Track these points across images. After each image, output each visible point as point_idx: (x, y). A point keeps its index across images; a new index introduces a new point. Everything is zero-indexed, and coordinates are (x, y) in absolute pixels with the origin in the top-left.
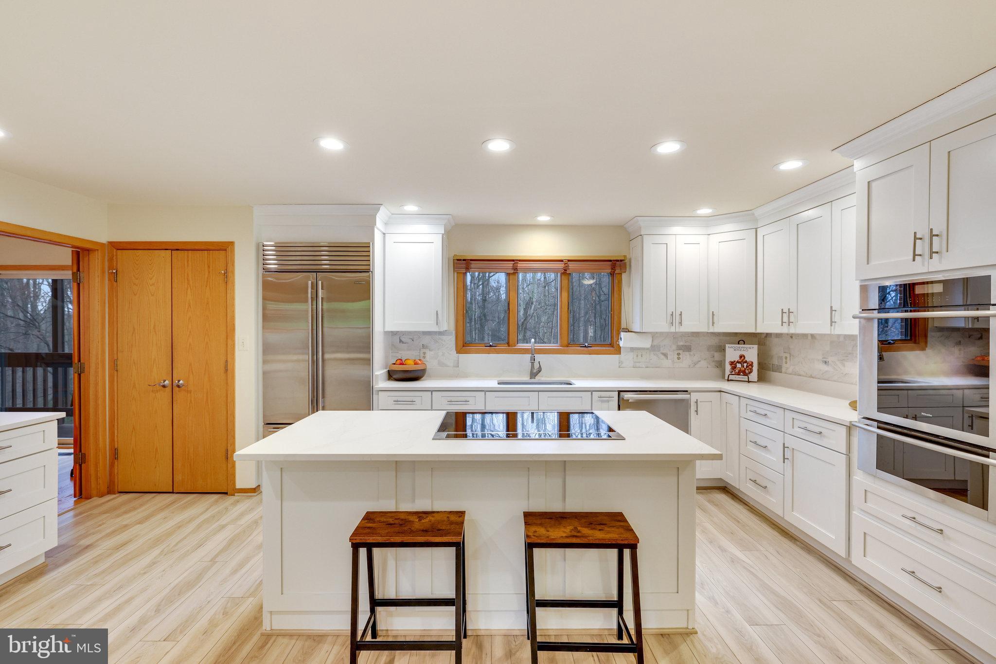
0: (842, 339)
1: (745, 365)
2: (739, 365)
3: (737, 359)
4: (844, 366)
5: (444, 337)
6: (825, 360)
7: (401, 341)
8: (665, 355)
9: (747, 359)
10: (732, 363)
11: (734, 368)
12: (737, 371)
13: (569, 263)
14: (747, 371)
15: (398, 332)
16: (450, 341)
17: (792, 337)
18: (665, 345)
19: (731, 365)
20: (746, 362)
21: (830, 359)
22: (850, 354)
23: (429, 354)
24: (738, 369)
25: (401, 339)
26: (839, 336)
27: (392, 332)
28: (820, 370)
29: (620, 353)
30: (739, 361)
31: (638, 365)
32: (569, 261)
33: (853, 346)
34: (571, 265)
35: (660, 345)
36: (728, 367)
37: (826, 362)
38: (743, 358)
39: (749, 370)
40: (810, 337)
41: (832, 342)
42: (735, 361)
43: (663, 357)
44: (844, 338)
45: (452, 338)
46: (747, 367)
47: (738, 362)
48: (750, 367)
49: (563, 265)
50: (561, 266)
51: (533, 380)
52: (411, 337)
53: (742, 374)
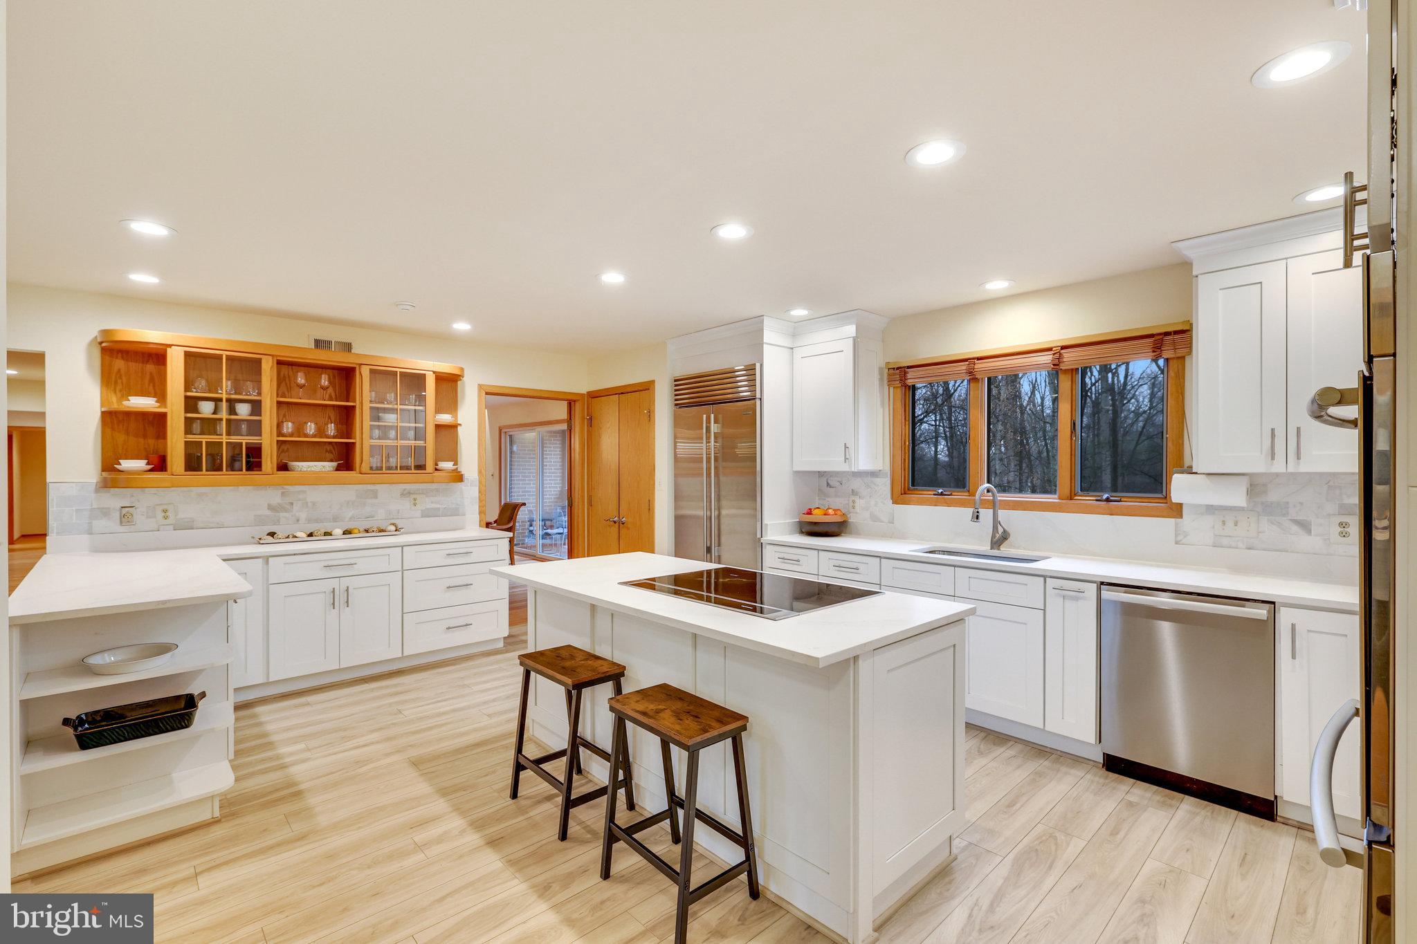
5: (878, 480)
7: (828, 484)
8: (1305, 526)
13: (1062, 351)
15: (825, 472)
16: (884, 486)
18: (1301, 503)
23: (860, 503)
25: (829, 482)
27: (819, 472)
29: (1181, 516)
31: (1225, 541)
32: (1063, 348)
34: (1068, 356)
35: (1288, 503)
43: (1295, 528)
45: (887, 481)
49: (1050, 357)
50: (1047, 358)
51: (995, 552)
52: (840, 480)
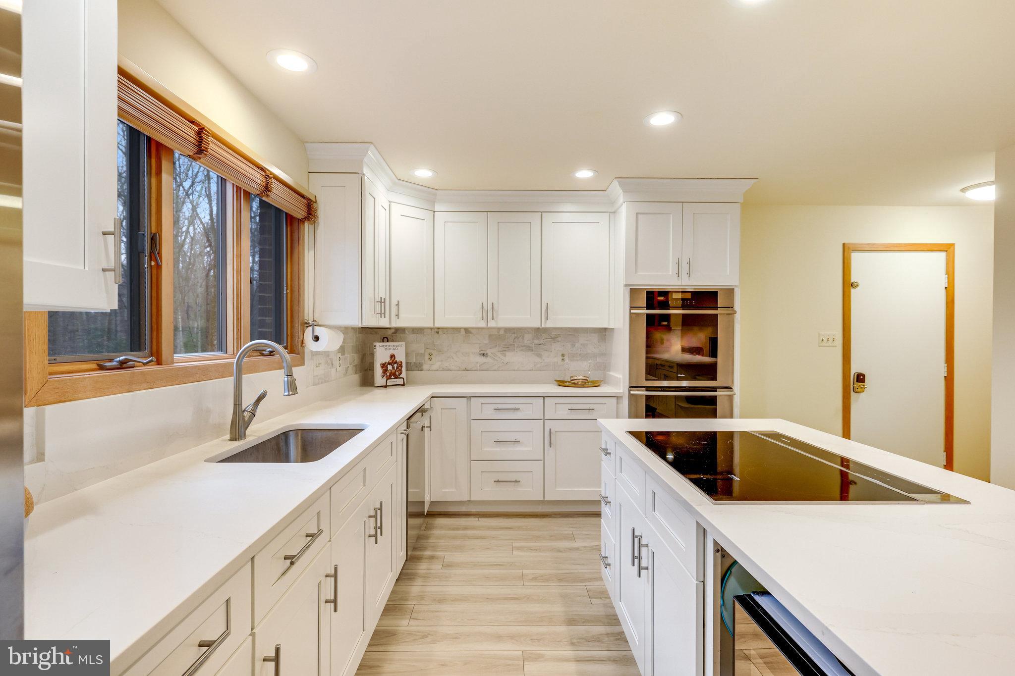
0: (502, 332)
1: (395, 365)
2: (390, 367)
3: (388, 360)
4: (505, 356)
6: (483, 352)
9: (398, 359)
10: (384, 366)
11: (385, 371)
12: (388, 374)
14: (397, 373)
17: (438, 333)
19: (382, 367)
20: (396, 362)
21: (489, 352)
22: (511, 345)
24: (389, 371)
26: (499, 329)
28: (477, 363)
29: (304, 363)
30: (390, 361)
33: (515, 339)
36: (378, 371)
37: (484, 354)
38: (393, 358)
39: (399, 372)
40: (463, 331)
41: (490, 336)
42: (386, 363)
43: (331, 364)
44: (505, 331)
46: (397, 368)
47: (389, 364)
48: (400, 368)
53: (393, 377)
